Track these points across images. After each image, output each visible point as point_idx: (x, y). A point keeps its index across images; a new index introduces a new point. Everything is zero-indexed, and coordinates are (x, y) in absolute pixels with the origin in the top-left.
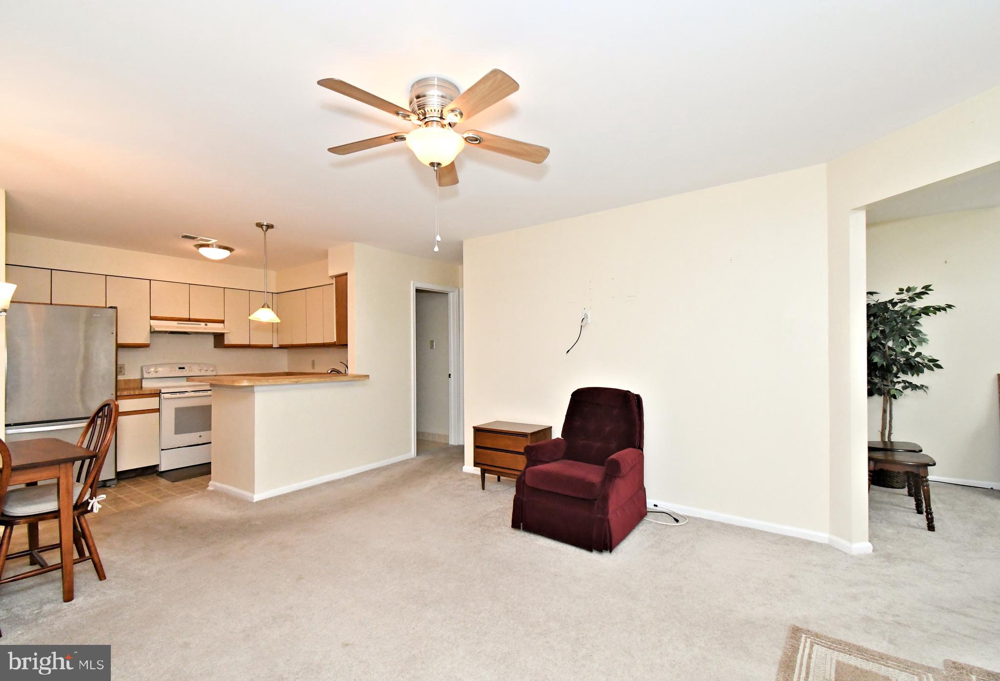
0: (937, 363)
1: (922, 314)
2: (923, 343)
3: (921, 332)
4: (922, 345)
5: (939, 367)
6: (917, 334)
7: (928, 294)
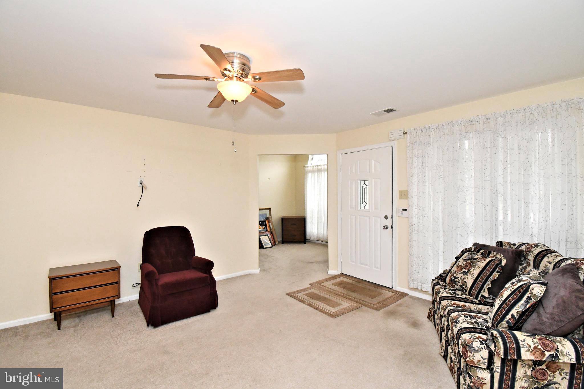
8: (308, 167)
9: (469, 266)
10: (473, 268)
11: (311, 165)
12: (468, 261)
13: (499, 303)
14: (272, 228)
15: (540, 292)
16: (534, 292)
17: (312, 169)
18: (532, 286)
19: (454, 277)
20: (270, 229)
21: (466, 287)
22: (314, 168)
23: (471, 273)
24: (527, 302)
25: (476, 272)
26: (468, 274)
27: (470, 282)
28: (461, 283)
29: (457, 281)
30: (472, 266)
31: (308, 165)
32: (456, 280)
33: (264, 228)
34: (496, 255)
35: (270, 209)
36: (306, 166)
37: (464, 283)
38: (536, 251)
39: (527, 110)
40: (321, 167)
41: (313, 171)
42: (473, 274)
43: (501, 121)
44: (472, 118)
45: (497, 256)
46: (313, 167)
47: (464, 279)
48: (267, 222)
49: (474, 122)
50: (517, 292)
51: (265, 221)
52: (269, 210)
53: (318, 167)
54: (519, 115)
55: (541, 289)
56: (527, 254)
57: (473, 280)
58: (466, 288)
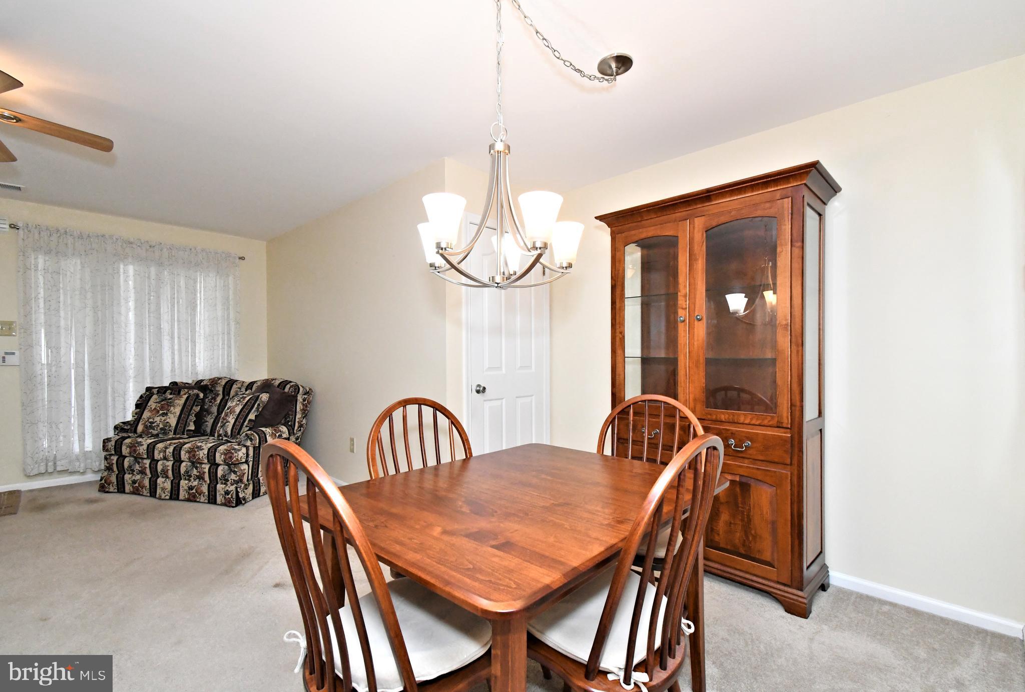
9: (166, 406)
10: (172, 408)
12: (163, 403)
13: (234, 418)
15: (266, 398)
16: (263, 399)
18: (261, 396)
19: (150, 423)
21: (169, 428)
23: (172, 412)
24: (258, 408)
25: (177, 410)
26: (169, 414)
27: (173, 420)
28: (161, 426)
29: (155, 426)
30: (171, 406)
32: (153, 425)
34: (188, 392)
37: (167, 424)
38: (223, 382)
39: (193, 250)
42: (175, 413)
43: (165, 252)
44: (132, 240)
45: (190, 392)
47: (164, 420)
49: (134, 246)
50: (249, 403)
54: (185, 253)
55: (266, 396)
56: (215, 387)
57: (176, 419)
58: (171, 428)
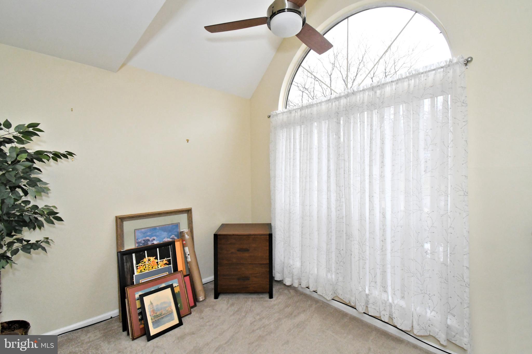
0: (57, 215)
1: (35, 161)
2: (43, 193)
3: (40, 180)
4: (41, 195)
5: (60, 219)
6: (34, 183)
7: (37, 135)
8: (277, 115)
11: (286, 110)
14: (189, 260)
17: (288, 117)
20: (186, 263)
22: (293, 115)
31: (278, 112)
33: (165, 262)
35: (188, 211)
36: (274, 113)
40: (309, 110)
41: (288, 125)
46: (290, 113)
48: (178, 245)
51: (172, 243)
52: (186, 215)
53: (303, 111)
